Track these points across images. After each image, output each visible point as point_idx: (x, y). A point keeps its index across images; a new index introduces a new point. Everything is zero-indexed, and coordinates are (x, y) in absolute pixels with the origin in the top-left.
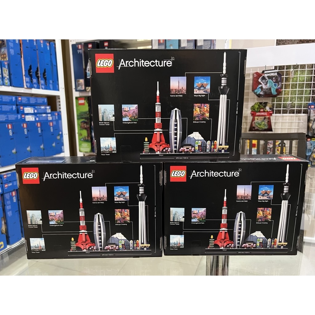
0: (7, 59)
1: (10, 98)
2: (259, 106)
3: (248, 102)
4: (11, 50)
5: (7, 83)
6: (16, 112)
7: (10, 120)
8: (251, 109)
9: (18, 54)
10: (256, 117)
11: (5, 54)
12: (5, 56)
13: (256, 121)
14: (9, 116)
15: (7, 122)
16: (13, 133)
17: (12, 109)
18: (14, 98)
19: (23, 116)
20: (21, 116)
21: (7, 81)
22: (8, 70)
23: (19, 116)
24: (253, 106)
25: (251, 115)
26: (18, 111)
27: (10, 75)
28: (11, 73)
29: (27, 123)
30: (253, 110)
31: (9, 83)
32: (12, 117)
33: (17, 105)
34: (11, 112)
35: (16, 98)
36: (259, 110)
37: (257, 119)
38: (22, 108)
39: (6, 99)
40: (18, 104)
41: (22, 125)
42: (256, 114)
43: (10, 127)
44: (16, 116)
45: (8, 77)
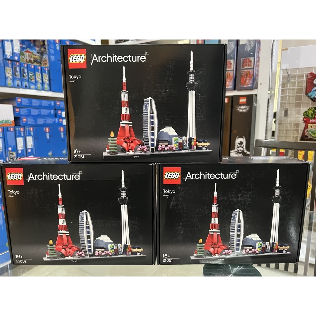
0: (48, 66)
1: (49, 103)
2: (313, 111)
3: (301, 107)
4: (51, 56)
5: (46, 88)
6: (54, 116)
7: (48, 124)
8: (304, 115)
9: (58, 60)
10: (309, 125)
11: (46, 61)
12: (46, 62)
13: (309, 128)
14: (47, 119)
15: (45, 125)
16: (50, 136)
17: (50, 113)
18: (53, 103)
19: (61, 120)
20: (58, 120)
21: (46, 86)
22: (48, 75)
23: (57, 120)
24: (306, 112)
25: (303, 122)
26: (56, 116)
27: (50, 80)
28: (51, 78)
29: (64, 127)
30: (306, 117)
31: (49, 88)
32: (50, 121)
33: (55, 110)
34: (49, 116)
35: (55, 103)
36: (313, 117)
37: (311, 127)
38: (59, 112)
39: (45, 103)
40: (56, 108)
41: (59, 129)
42: (310, 121)
43: (47, 130)
44: (53, 120)
45: (48, 82)
